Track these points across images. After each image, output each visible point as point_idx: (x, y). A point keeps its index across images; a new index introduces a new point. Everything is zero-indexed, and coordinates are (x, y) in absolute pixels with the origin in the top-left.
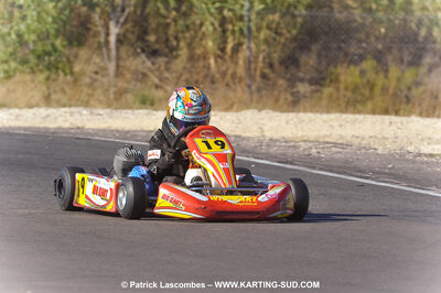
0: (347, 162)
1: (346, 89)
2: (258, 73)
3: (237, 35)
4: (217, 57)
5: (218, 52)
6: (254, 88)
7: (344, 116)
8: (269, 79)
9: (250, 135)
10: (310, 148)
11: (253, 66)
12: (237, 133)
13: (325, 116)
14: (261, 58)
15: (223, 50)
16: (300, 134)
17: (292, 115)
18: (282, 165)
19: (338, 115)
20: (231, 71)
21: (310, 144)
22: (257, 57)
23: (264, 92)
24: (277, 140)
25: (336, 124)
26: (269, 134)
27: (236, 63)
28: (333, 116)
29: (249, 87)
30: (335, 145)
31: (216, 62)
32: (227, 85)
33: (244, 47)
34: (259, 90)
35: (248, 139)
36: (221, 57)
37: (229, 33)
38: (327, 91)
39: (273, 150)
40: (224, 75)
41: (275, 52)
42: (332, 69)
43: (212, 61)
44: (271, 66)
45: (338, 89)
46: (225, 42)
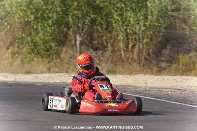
0: (185, 98)
1: (183, 65)
2: (143, 58)
3: (134, 41)
4: (125, 51)
5: (125, 48)
6: (141, 64)
7: (183, 77)
8: (148, 61)
9: (141, 86)
10: (168, 91)
11: (141, 55)
12: (135, 85)
13: (174, 77)
14: (144, 51)
15: (127, 47)
16: (163, 85)
17: (159, 76)
18: (155, 99)
19: (180, 77)
20: (131, 57)
21: (168, 90)
22: (143, 51)
23: (146, 66)
24: (153, 88)
25: (179, 81)
26: (149, 85)
27: (133, 53)
28: (178, 77)
29: (139, 64)
30: (179, 90)
31: (124, 53)
32: (130, 63)
33: (137, 46)
34: (144, 66)
35: (140, 87)
36: (126, 51)
37: (130, 40)
38: (174, 66)
39: (151, 92)
40: (128, 59)
41: (151, 48)
42: (176, 56)
43: (122, 52)
44: (149, 55)
45: (179, 65)
46: (128, 44)
